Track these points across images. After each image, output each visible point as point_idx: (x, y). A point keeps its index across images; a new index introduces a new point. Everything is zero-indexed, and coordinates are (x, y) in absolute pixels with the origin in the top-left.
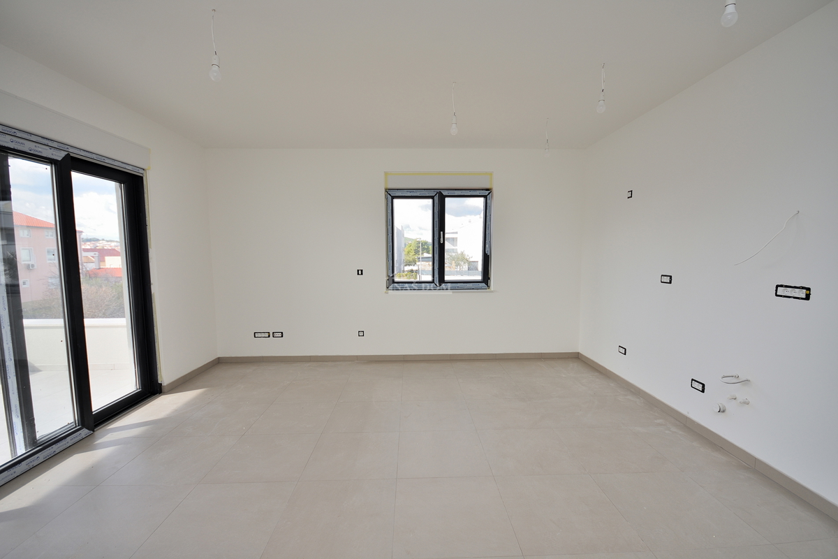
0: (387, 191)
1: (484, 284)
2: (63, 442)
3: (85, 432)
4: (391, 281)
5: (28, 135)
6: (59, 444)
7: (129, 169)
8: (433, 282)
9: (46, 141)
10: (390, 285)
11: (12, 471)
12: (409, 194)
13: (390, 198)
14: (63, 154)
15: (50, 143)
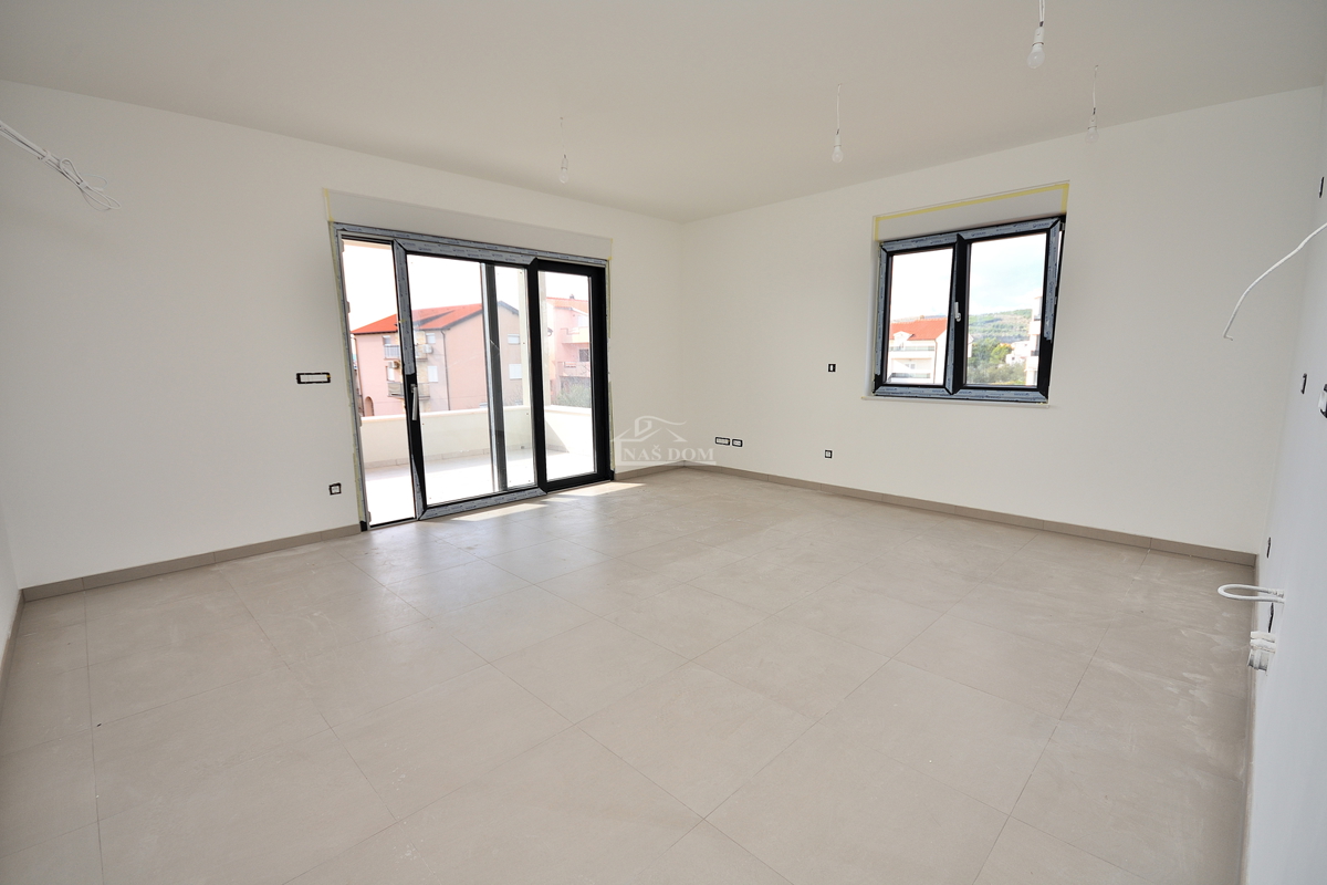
0: (882, 245)
1: (1038, 394)
2: (522, 493)
3: (539, 491)
4: (879, 381)
5: (505, 248)
6: (520, 494)
7: (591, 263)
8: (943, 386)
9: (519, 250)
10: (876, 388)
11: (485, 500)
12: (914, 246)
13: (884, 254)
14: (532, 258)
15: (522, 252)
